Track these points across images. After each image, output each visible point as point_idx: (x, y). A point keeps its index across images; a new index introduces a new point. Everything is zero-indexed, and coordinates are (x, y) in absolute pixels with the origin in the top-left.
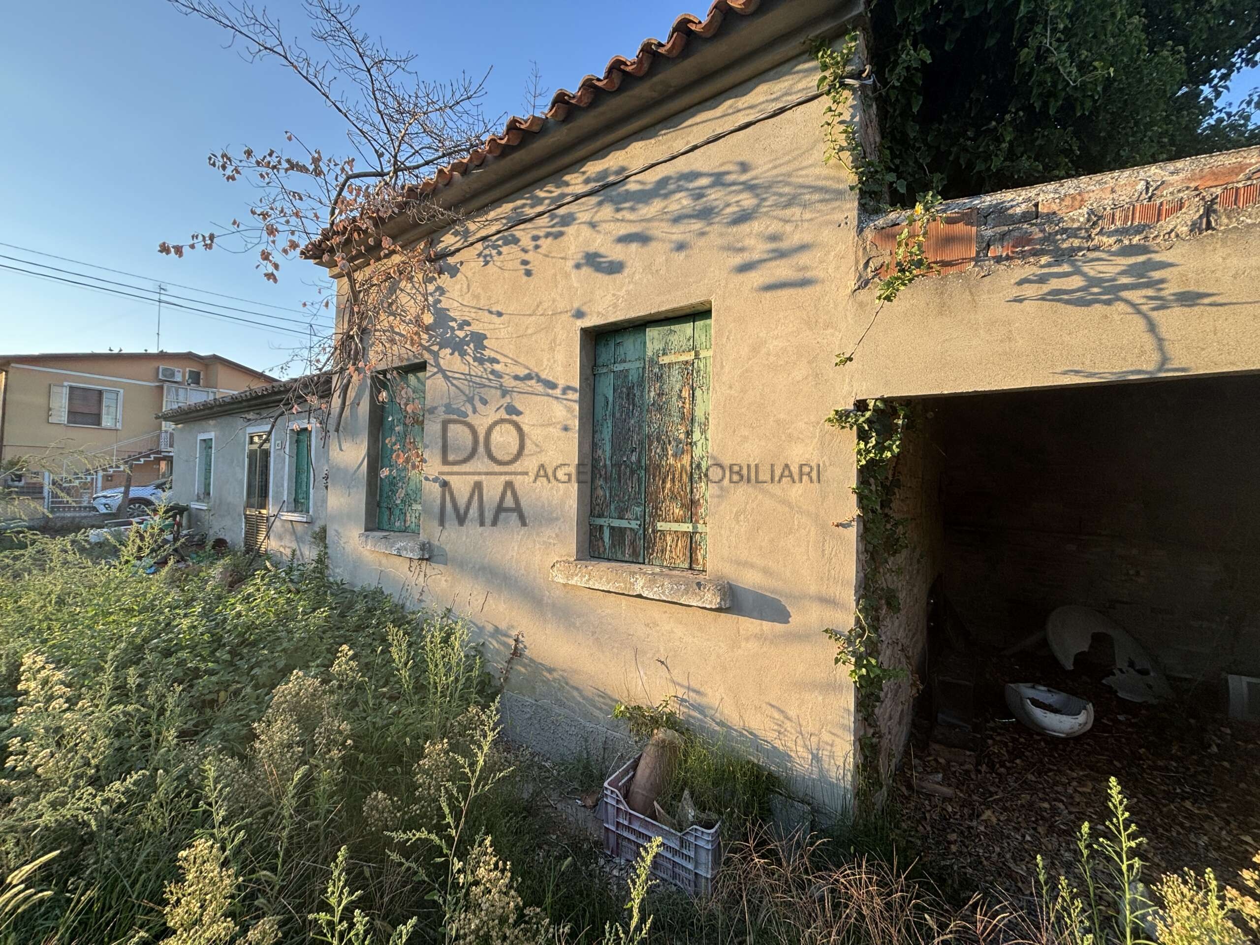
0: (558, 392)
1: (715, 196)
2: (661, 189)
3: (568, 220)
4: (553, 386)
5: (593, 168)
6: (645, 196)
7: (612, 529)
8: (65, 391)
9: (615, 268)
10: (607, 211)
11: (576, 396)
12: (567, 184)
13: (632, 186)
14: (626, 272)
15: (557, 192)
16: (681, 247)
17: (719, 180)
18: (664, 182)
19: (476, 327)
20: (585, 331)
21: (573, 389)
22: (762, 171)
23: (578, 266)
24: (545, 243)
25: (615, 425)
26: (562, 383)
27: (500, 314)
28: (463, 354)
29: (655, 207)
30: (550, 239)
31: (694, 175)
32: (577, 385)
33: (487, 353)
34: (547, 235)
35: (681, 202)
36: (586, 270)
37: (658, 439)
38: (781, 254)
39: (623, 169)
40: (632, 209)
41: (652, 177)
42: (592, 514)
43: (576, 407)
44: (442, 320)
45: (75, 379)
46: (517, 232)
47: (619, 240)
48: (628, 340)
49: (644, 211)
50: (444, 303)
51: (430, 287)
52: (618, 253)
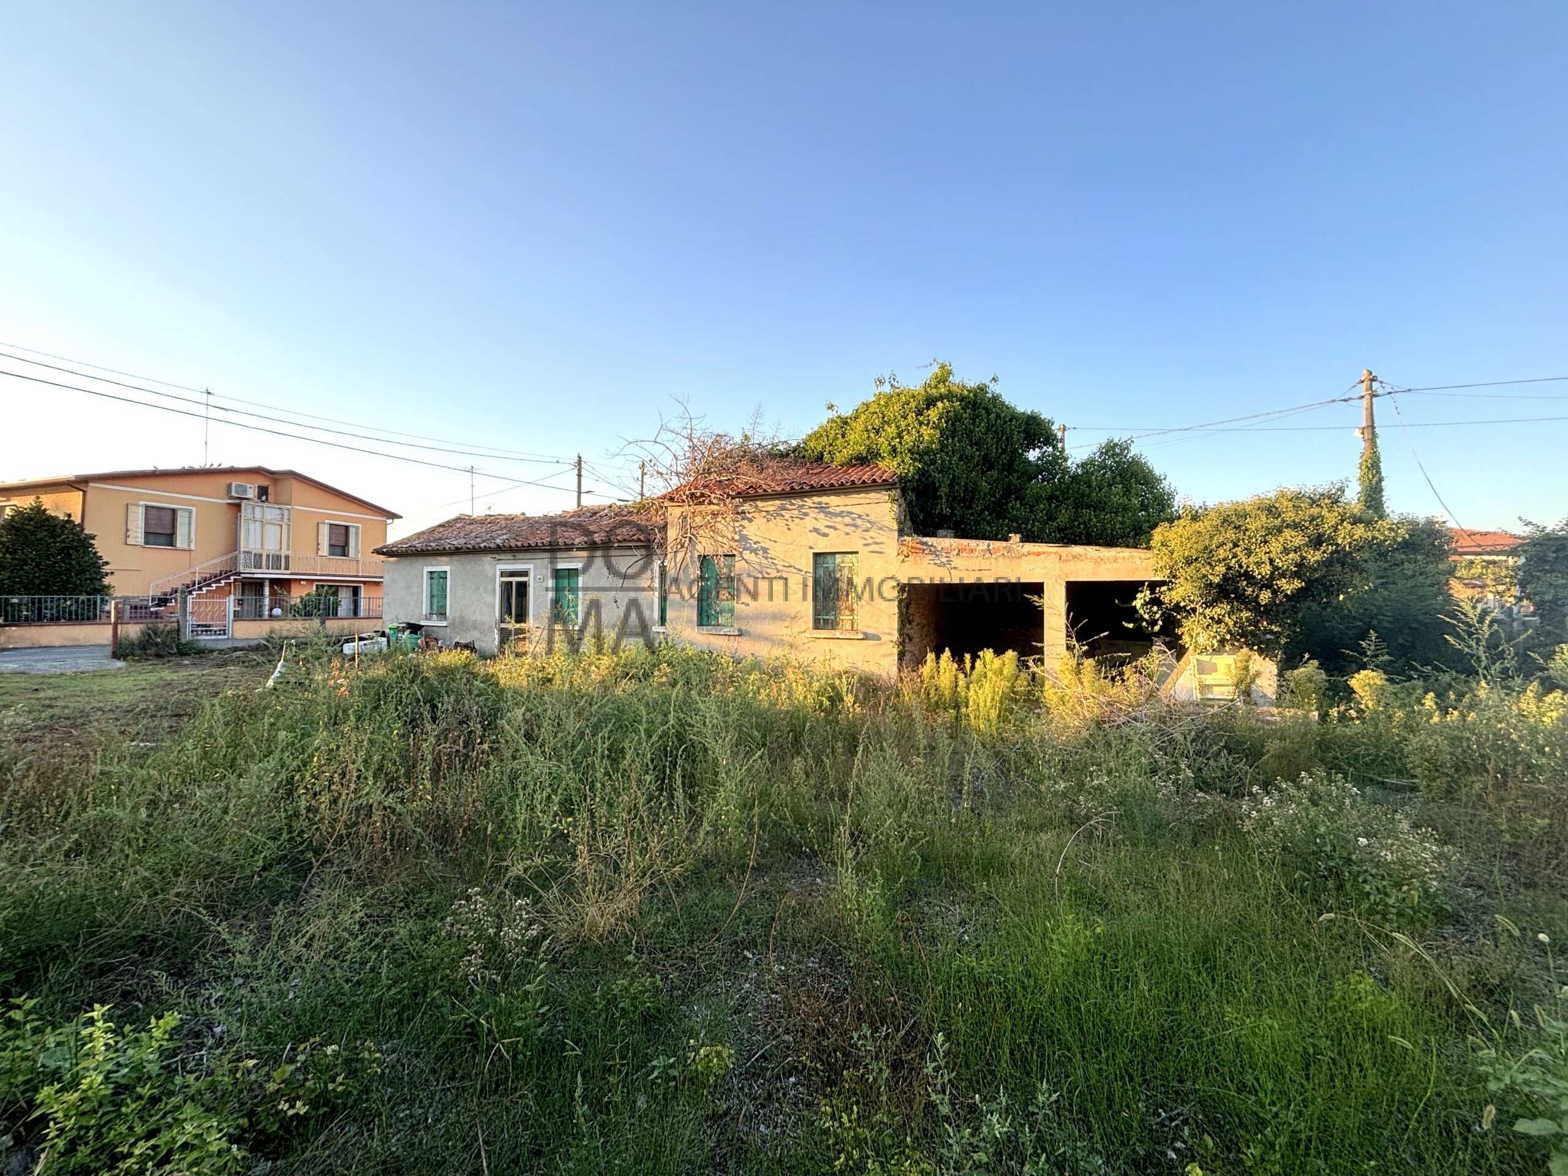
0: (803, 573)
1: (859, 522)
2: (840, 514)
3: (806, 514)
4: (801, 571)
5: (816, 499)
6: (836, 515)
7: (824, 620)
8: (141, 511)
9: (826, 535)
10: (822, 516)
11: (812, 576)
12: (807, 501)
13: (831, 510)
14: (829, 537)
15: (802, 503)
16: (847, 534)
17: (860, 517)
18: (842, 512)
19: (762, 545)
20: (815, 553)
21: (810, 572)
22: (872, 518)
23: (810, 531)
24: (797, 520)
25: (823, 585)
26: (805, 569)
27: (775, 541)
28: (756, 554)
29: (839, 519)
31: (852, 513)
33: (769, 555)
34: (796, 517)
35: (848, 520)
36: (814, 534)
38: (876, 543)
39: (828, 503)
40: (831, 518)
41: (838, 510)
42: (816, 615)
44: (744, 538)
45: (150, 497)
46: (783, 512)
47: (827, 527)
48: (829, 558)
49: (835, 519)
50: (745, 532)
51: (737, 524)
52: (826, 531)
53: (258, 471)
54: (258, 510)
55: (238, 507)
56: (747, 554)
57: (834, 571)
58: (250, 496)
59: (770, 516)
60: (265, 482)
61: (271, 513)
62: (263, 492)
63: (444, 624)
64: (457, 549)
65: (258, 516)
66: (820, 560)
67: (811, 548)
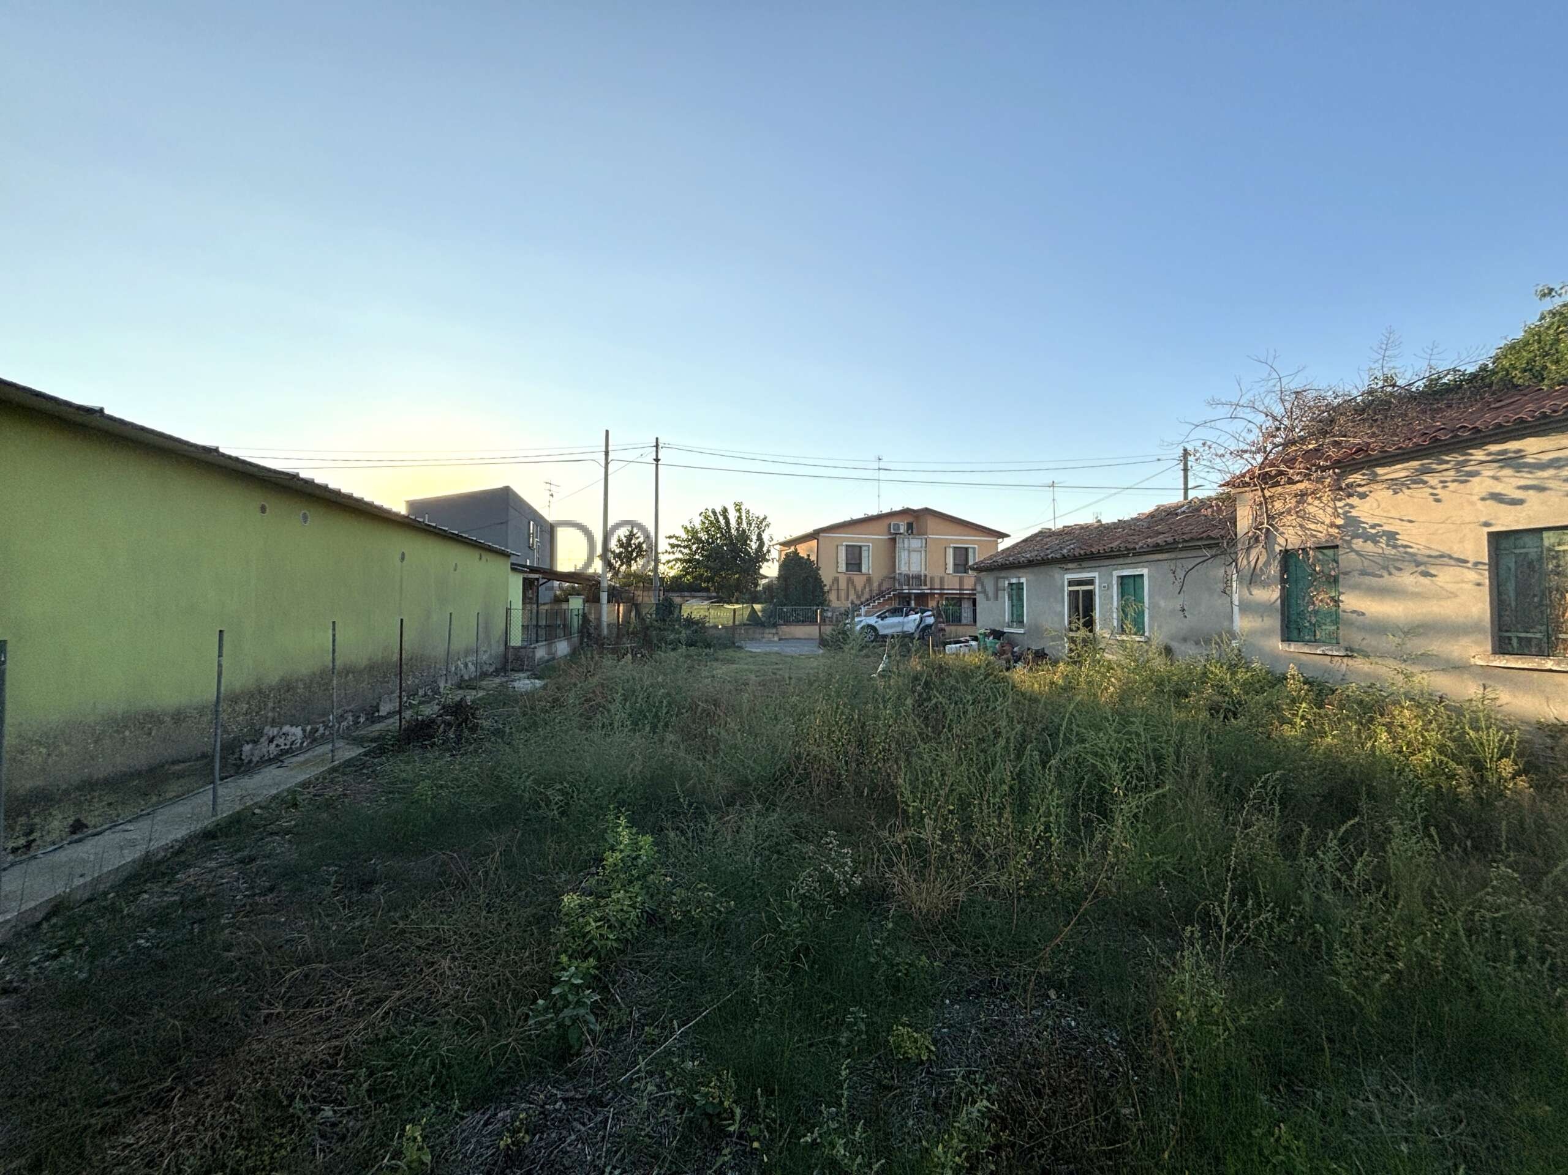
0: (1469, 565)
3: (1473, 474)
4: (1466, 562)
5: (1492, 448)
6: (1542, 466)
7: (1520, 639)
8: (844, 548)
9: (1516, 502)
10: (1508, 472)
11: (1487, 567)
12: (1471, 455)
13: (1529, 460)
14: (1525, 505)
15: (1461, 458)
18: (1556, 460)
19: (1386, 528)
20: (1490, 534)
21: (1484, 564)
23: (1483, 499)
24: (1452, 485)
25: (1517, 582)
26: (1472, 560)
27: (1411, 521)
28: (1376, 542)
29: (1551, 472)
30: (1456, 484)
32: (1486, 560)
33: (1399, 542)
34: (1453, 481)
36: (1490, 502)
37: (1557, 590)
39: (1520, 451)
40: (1530, 473)
41: (1546, 458)
42: (1500, 630)
43: (1487, 573)
44: (1352, 522)
45: (848, 539)
46: (1425, 478)
47: (1520, 488)
48: (1528, 540)
49: (1540, 474)
50: (1354, 513)
51: (1339, 504)
52: (1518, 494)
53: (906, 512)
54: (906, 541)
55: (894, 540)
56: (1358, 543)
57: (1540, 559)
58: (902, 531)
59: (1396, 486)
60: (910, 520)
61: (916, 543)
62: (910, 526)
63: (1022, 631)
64: (1029, 561)
65: (906, 545)
66: (1504, 544)
67: (1487, 524)
